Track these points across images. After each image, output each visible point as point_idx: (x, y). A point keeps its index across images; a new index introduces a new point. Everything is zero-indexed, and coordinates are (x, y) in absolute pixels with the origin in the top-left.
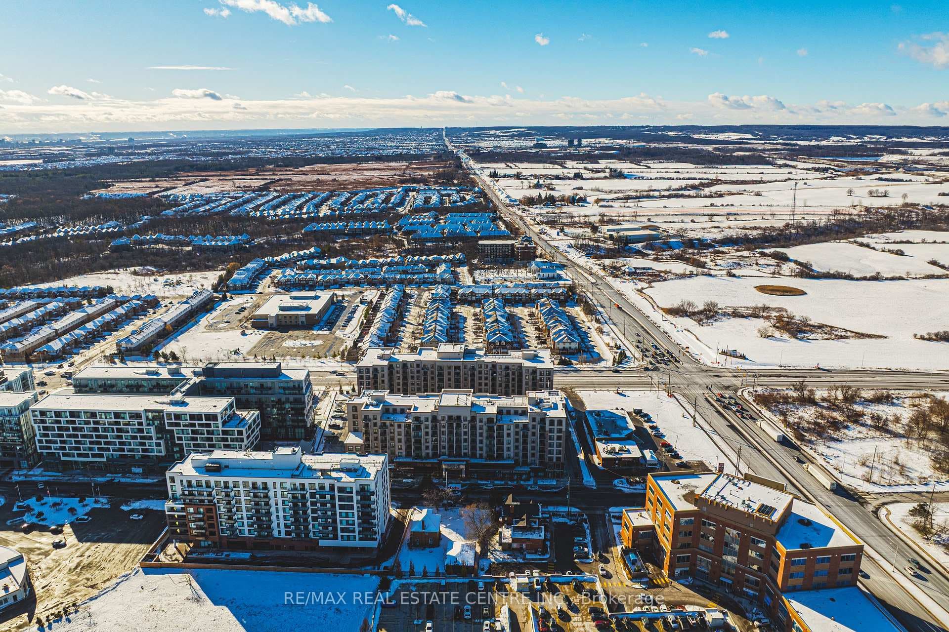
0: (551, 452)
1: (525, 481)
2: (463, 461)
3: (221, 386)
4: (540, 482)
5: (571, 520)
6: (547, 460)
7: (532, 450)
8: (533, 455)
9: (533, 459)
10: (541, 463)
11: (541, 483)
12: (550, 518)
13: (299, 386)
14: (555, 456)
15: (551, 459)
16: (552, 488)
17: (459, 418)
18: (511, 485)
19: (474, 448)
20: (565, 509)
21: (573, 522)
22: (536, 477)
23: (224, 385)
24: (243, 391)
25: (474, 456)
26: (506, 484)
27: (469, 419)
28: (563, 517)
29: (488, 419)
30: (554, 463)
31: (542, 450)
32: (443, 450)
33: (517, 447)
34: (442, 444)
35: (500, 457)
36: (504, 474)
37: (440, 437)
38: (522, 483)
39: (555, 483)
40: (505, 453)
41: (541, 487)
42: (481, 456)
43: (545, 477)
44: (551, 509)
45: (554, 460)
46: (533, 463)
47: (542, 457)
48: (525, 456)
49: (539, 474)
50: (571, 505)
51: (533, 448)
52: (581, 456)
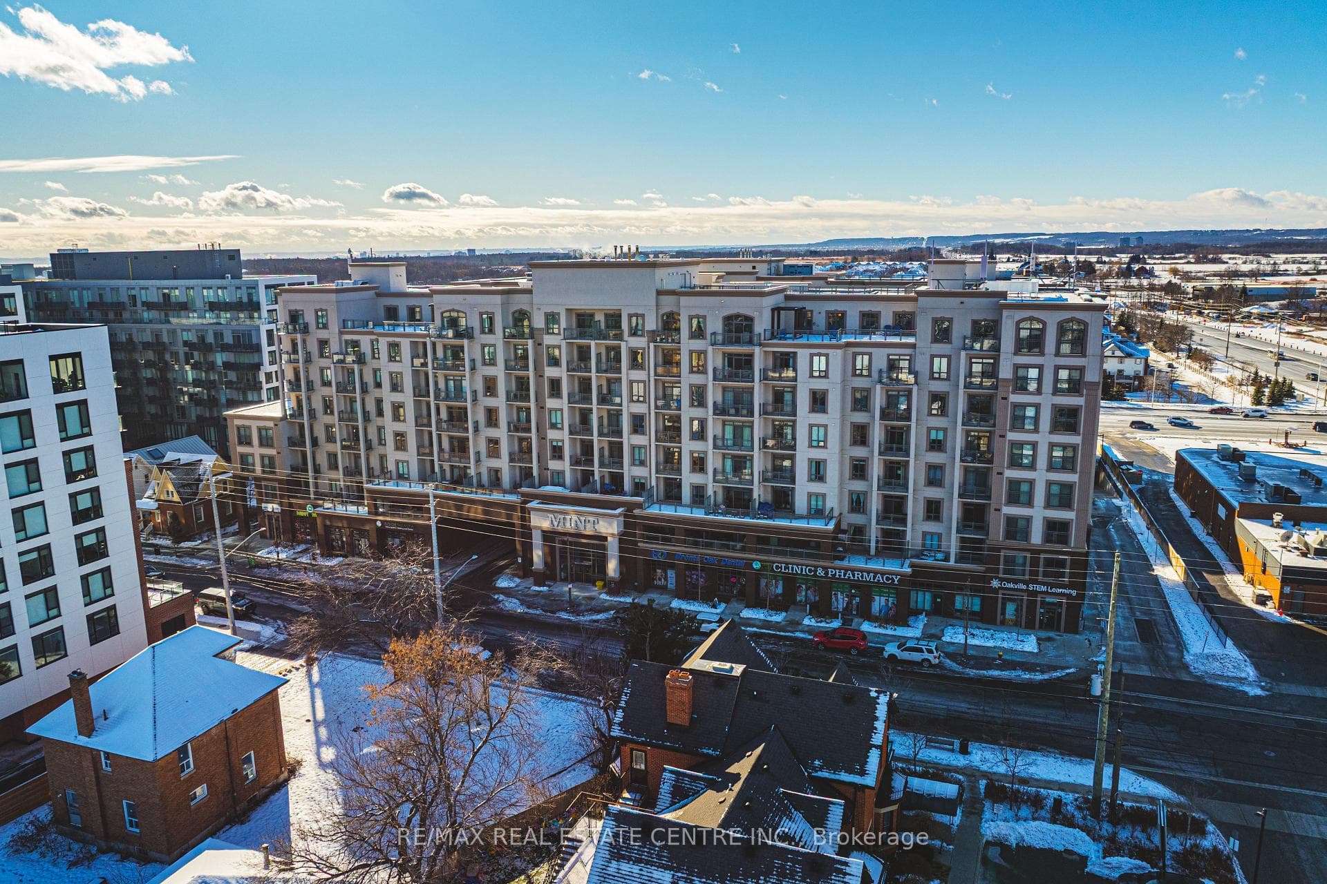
0: (1018, 493)
1: (883, 620)
2: (614, 505)
3: (81, 297)
4: (954, 636)
5: (1112, 848)
6: (997, 532)
7: (931, 482)
8: (933, 510)
9: (932, 527)
10: (970, 550)
11: (960, 639)
12: (974, 812)
13: (250, 300)
14: (1038, 514)
15: (1016, 528)
16: (1012, 665)
17: (614, 319)
18: (810, 630)
19: (670, 460)
20: (1081, 773)
21: (1125, 863)
22: (943, 611)
23: (88, 297)
24: (126, 315)
25: (672, 493)
26: (795, 624)
27: (651, 324)
28: (1058, 814)
29: (728, 319)
30: (1036, 551)
31: (978, 482)
32: (554, 465)
33: (859, 470)
34: (552, 434)
35: (782, 502)
36: (791, 582)
37: (541, 408)
38: (866, 627)
39: (1030, 644)
40: (803, 488)
41: (962, 655)
42: (699, 495)
43: (988, 616)
44: (984, 758)
45: (1037, 537)
46: (932, 544)
47: (974, 516)
48: (894, 509)
49: (959, 602)
50: (1119, 758)
51: (935, 476)
52: (1171, 572)
